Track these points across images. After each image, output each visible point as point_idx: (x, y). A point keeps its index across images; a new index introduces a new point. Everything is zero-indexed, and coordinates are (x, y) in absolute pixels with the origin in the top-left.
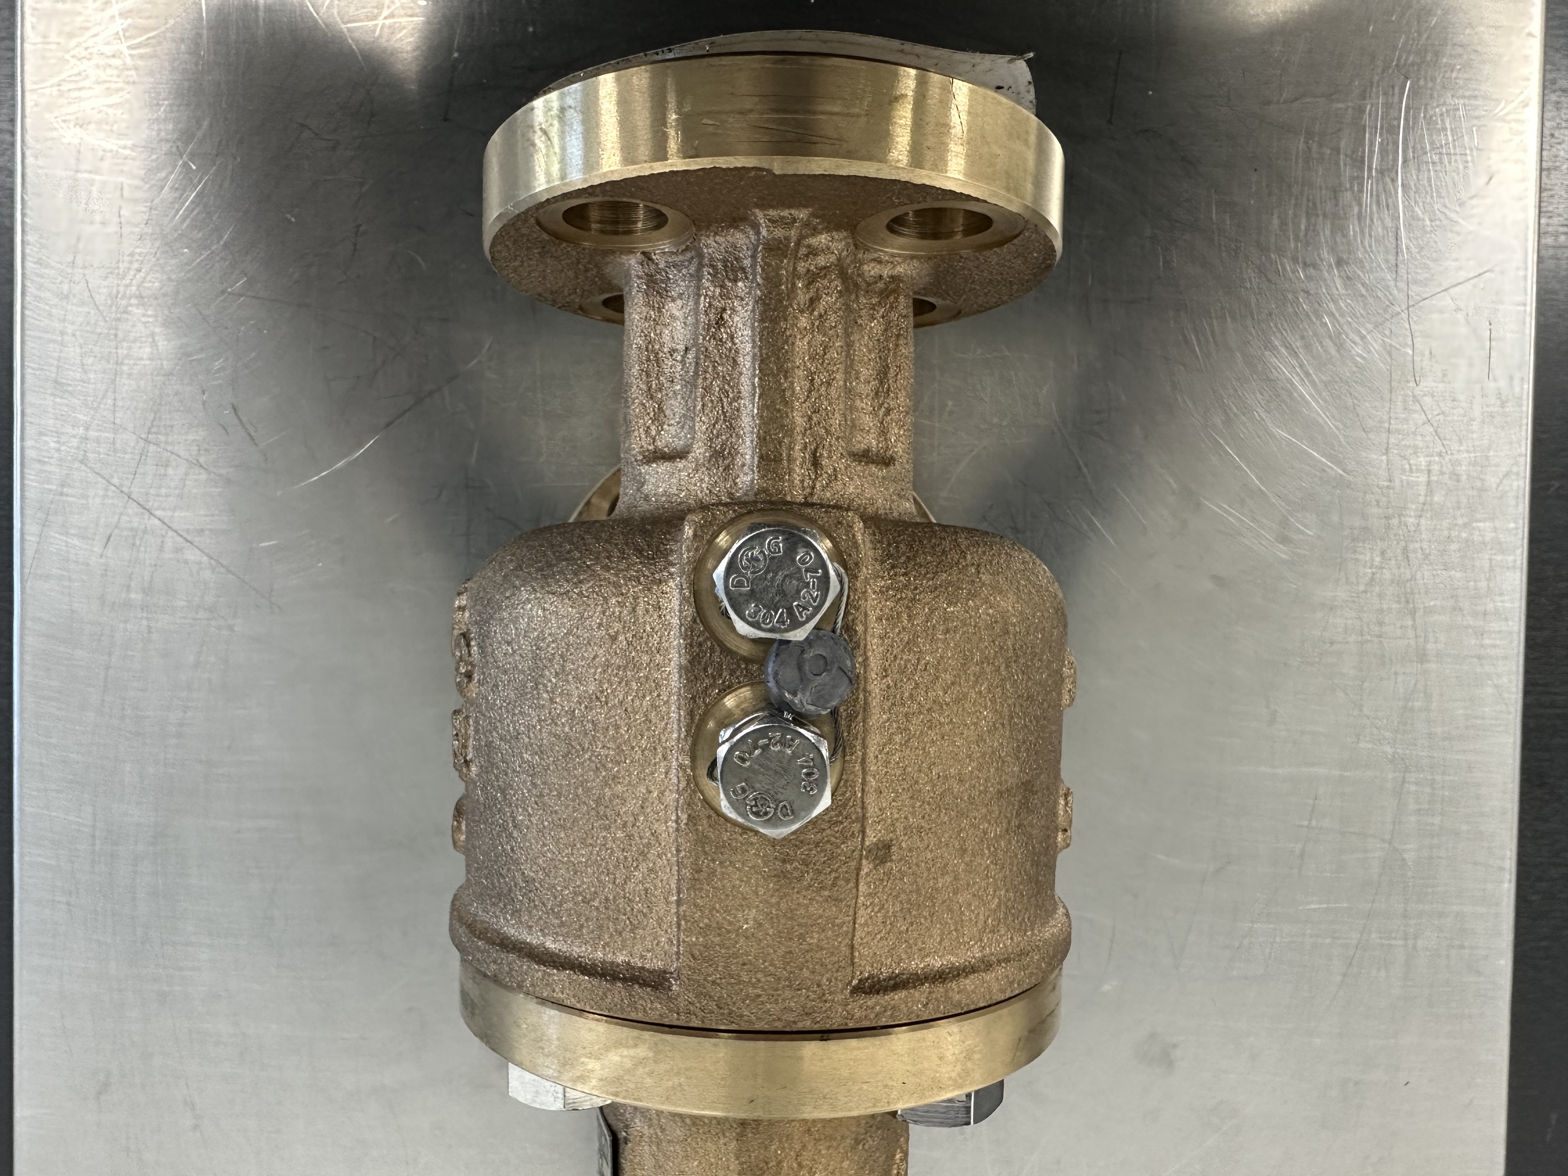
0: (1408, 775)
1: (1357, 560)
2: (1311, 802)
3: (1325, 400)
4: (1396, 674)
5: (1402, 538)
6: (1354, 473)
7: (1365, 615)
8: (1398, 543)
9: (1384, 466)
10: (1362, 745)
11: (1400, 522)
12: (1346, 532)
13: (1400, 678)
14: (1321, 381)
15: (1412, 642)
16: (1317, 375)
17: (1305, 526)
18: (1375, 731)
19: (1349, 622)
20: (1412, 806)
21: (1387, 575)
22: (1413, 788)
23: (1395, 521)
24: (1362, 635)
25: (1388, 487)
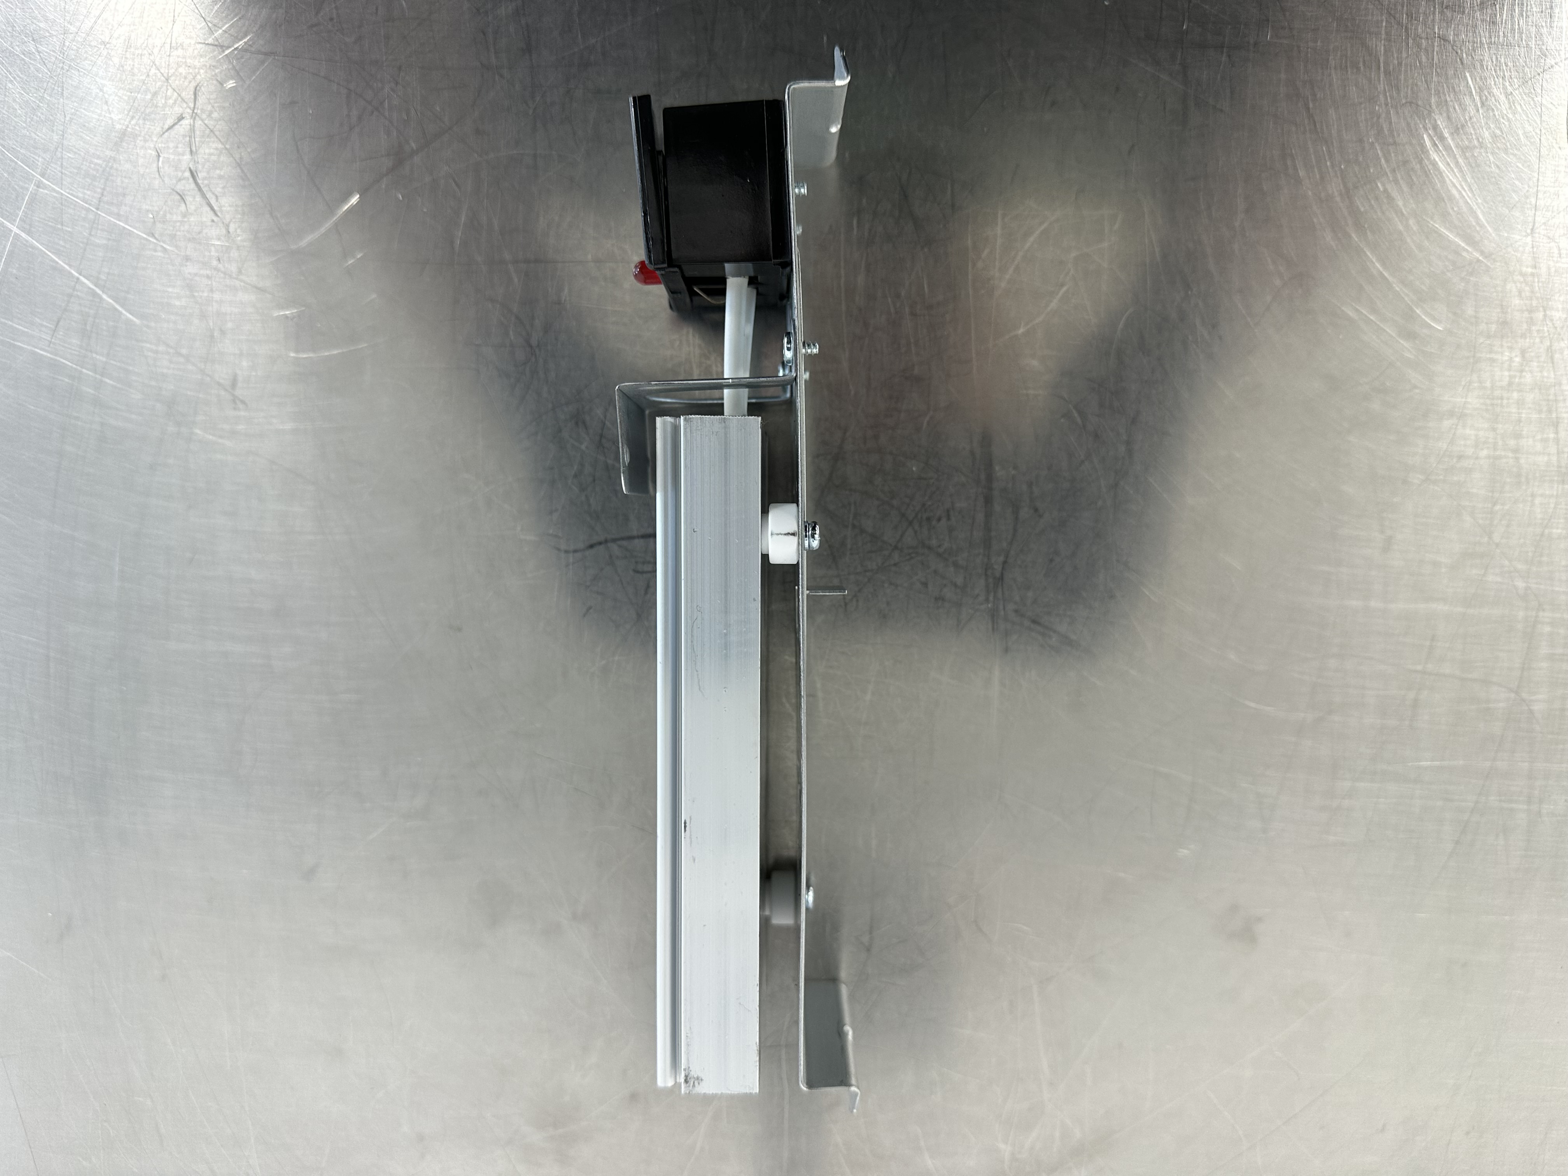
0: (1541, 614)
1: (1493, 360)
2: (1428, 643)
3: (1461, 171)
4: (1533, 496)
5: (1547, 334)
6: (1493, 256)
7: (1500, 426)
8: (1541, 342)
9: (1528, 249)
10: (1490, 578)
11: (1545, 316)
12: (1483, 327)
13: (1538, 501)
14: (1457, 146)
15: (1554, 459)
16: (1453, 139)
17: (1434, 319)
18: (1507, 563)
19: (1481, 433)
20: (1544, 650)
21: (1528, 379)
22: (1547, 629)
23: (1540, 315)
24: (1495, 449)
25: (1533, 275)
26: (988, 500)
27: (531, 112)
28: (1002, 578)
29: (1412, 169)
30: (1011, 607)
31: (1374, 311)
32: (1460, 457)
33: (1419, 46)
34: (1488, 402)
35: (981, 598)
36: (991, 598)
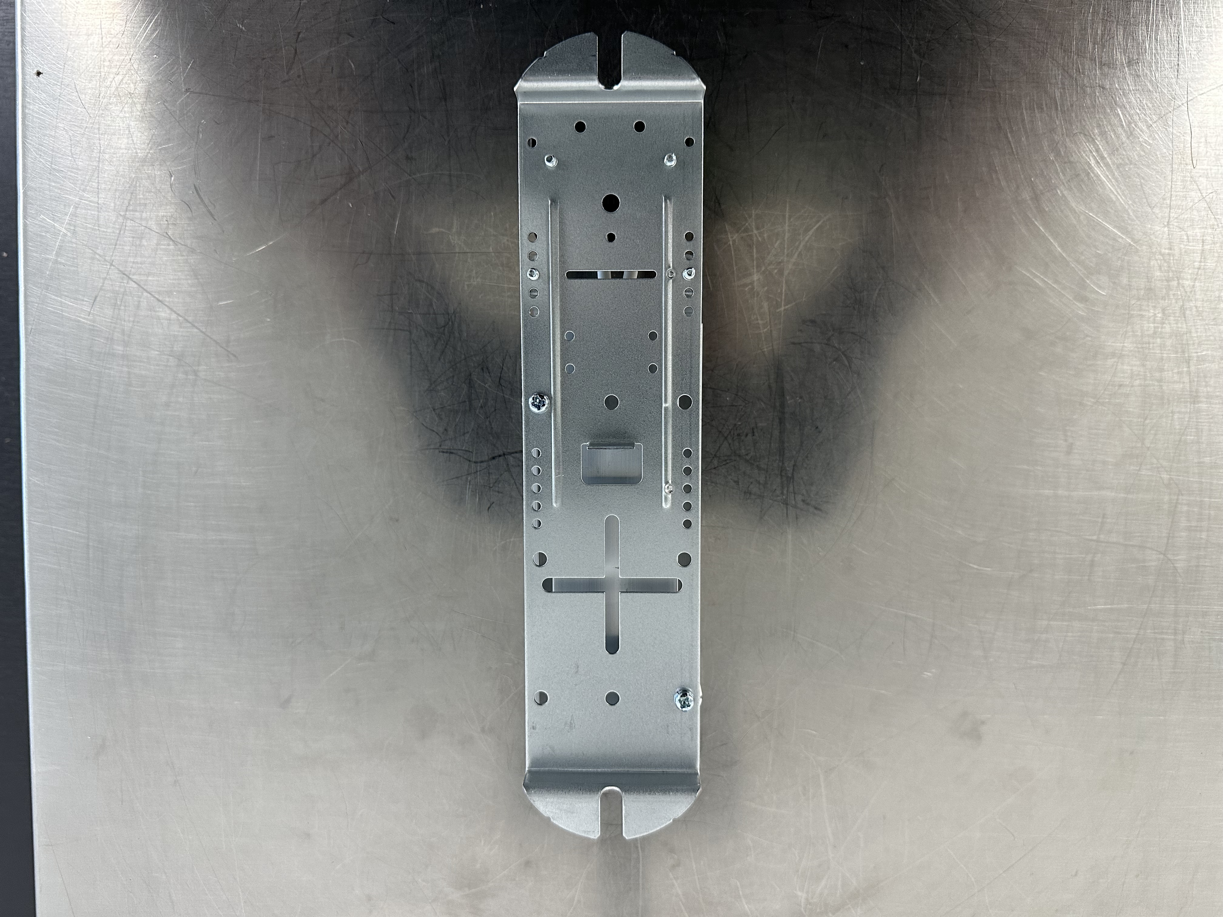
26: (781, 421)
27: (446, 143)
28: (793, 477)
29: (1082, 180)
30: (799, 498)
31: (1056, 282)
32: (1120, 386)
33: (1084, 92)
34: (1139, 346)
35: (778, 492)
36: (785, 492)
